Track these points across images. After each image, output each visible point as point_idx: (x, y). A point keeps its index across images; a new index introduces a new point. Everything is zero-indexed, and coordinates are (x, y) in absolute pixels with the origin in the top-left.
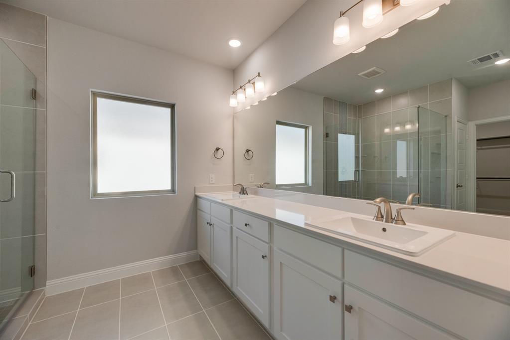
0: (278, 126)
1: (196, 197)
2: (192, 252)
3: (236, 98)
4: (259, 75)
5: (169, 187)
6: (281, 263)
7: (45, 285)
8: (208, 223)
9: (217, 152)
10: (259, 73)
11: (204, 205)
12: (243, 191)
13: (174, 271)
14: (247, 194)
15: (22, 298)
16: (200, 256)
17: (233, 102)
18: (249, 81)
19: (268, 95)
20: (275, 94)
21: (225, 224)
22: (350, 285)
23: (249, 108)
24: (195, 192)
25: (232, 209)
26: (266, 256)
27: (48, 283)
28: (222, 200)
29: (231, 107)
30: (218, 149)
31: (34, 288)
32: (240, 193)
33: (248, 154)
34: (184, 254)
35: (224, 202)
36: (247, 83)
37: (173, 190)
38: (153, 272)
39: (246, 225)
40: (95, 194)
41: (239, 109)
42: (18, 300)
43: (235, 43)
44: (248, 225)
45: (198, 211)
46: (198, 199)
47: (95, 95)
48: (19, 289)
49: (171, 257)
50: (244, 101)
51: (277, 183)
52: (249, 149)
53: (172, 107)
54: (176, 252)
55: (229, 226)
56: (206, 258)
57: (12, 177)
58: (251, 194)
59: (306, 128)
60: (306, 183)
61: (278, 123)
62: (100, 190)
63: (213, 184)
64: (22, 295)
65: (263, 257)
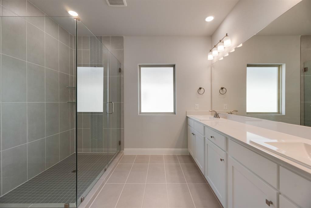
0: (248, 68)
1: (187, 117)
2: (185, 149)
3: (212, 54)
4: (227, 35)
5: (172, 111)
6: (233, 166)
7: (123, 150)
8: (192, 133)
9: (200, 91)
10: (227, 34)
11: (191, 122)
12: (217, 116)
13: (175, 157)
14: (219, 118)
15: (117, 153)
16: (189, 153)
17: (210, 57)
18: (220, 41)
19: (235, 48)
20: (241, 45)
21: (201, 135)
22: (285, 196)
23: (222, 58)
24: (186, 115)
25: (205, 126)
26: (223, 160)
27: (125, 149)
28: (200, 120)
29: (209, 60)
30: (200, 88)
31: (120, 150)
32: (214, 117)
33: (223, 91)
34: (180, 150)
35: (201, 122)
36: (219, 43)
37: (174, 113)
38: (164, 155)
39: (211, 137)
40: (140, 113)
41: (215, 61)
42: (115, 154)
43: (210, 19)
44: (213, 137)
45: (188, 126)
46: (188, 118)
47: (140, 66)
48: (116, 149)
49: (173, 149)
50: (218, 55)
51: (248, 111)
52: (223, 87)
53: (174, 66)
54: (176, 148)
55: (203, 136)
56: (192, 154)
57: (112, 104)
58: (223, 118)
59: (279, 66)
60: (279, 113)
61: (249, 66)
62: (142, 111)
63: (197, 110)
64: (117, 152)
65: (221, 160)
